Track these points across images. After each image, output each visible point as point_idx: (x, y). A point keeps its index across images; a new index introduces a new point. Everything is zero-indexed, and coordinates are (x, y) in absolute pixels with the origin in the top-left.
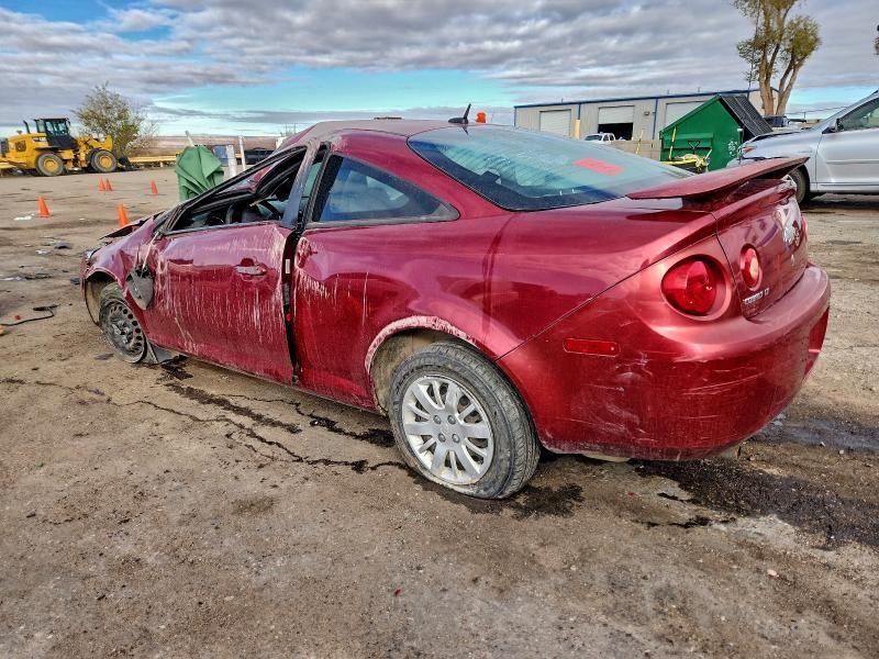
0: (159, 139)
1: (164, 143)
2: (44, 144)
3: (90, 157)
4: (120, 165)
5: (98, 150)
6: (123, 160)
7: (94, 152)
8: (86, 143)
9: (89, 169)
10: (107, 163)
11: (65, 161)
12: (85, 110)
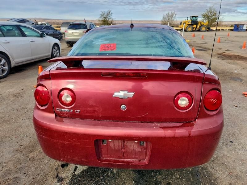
0: (223, 22)
1: (225, 23)
2: (190, 23)
3: (200, 27)
4: (207, 29)
5: (203, 25)
6: (209, 28)
7: (202, 25)
8: (200, 23)
9: (199, 30)
10: (204, 29)
11: (193, 28)
12: (205, 13)
